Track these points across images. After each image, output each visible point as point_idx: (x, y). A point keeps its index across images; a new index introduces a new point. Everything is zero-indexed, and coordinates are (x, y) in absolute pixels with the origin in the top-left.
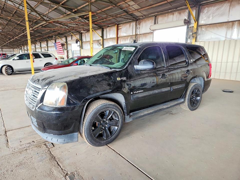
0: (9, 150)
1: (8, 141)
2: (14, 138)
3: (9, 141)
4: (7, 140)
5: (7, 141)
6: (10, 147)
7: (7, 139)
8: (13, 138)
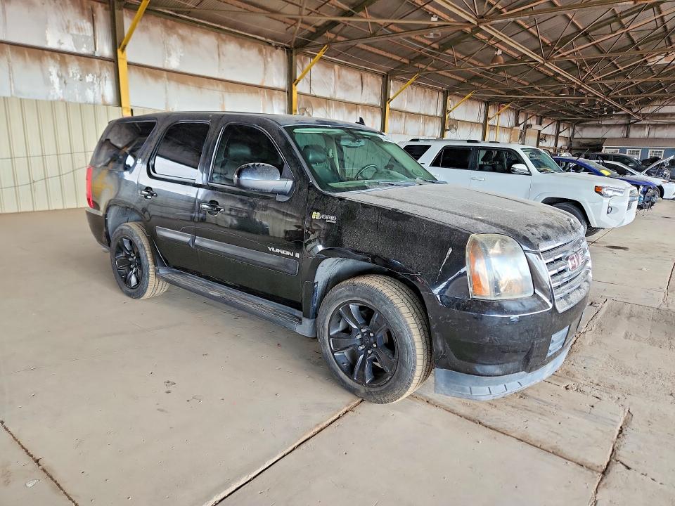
0: (631, 404)
1: (621, 431)
2: (597, 429)
3: (619, 428)
4: (621, 435)
5: (624, 432)
6: (627, 410)
7: (618, 437)
8: (602, 431)
